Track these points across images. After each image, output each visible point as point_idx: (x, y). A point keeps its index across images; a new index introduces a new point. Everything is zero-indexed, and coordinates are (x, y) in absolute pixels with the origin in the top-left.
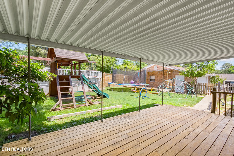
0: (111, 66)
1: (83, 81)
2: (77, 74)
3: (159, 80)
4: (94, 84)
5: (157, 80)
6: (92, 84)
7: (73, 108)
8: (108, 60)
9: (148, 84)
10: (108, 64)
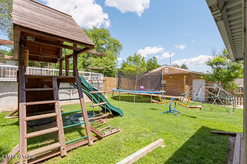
0: (110, 69)
1: (82, 89)
2: (71, 75)
3: (172, 86)
4: (100, 94)
5: (169, 85)
6: (99, 94)
7: (57, 156)
8: (107, 63)
9: (164, 91)
10: (107, 67)
